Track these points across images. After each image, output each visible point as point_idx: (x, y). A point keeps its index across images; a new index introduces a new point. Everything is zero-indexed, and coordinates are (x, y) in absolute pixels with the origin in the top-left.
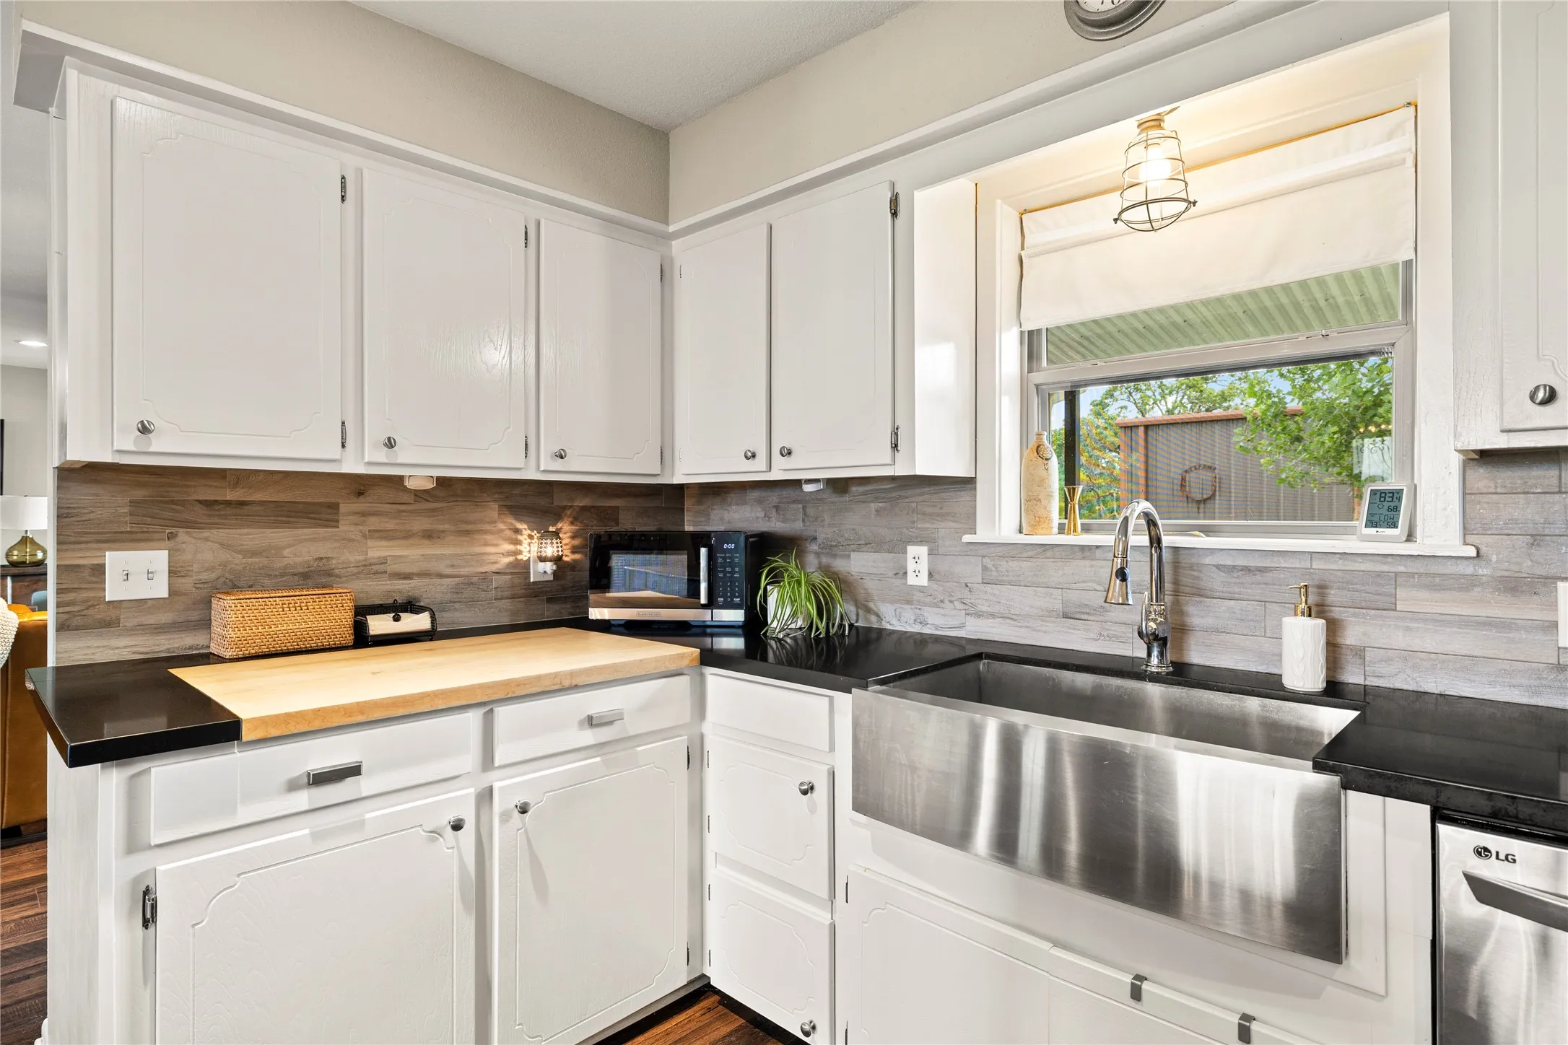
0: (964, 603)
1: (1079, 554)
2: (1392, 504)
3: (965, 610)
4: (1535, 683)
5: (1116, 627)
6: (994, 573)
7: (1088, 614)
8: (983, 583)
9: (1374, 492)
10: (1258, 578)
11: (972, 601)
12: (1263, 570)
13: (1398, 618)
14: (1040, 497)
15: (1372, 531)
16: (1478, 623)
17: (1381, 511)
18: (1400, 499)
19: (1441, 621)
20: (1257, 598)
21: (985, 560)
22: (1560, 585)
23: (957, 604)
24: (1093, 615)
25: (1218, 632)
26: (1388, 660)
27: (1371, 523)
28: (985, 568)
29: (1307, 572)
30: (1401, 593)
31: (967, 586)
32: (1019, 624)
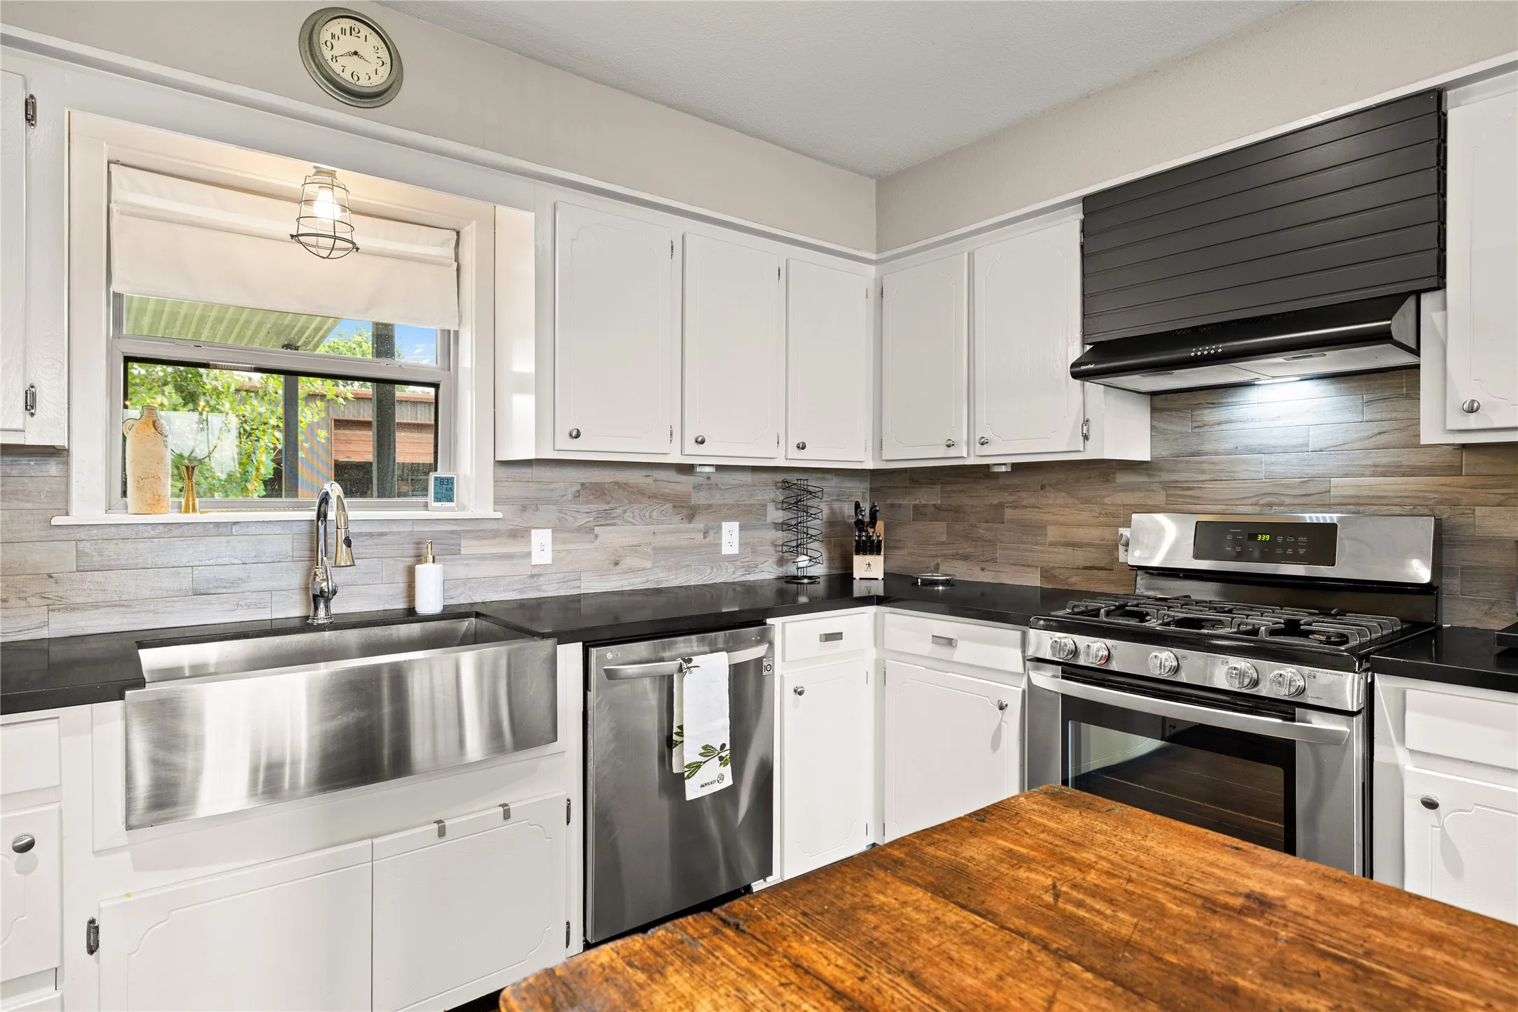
0: (45, 598)
1: (213, 531)
2: (448, 486)
3: (48, 605)
4: (522, 586)
5: (254, 595)
6: (97, 558)
7: (225, 587)
8: (78, 571)
9: (436, 479)
10: (377, 541)
11: (60, 594)
12: (381, 534)
13: (462, 559)
14: (159, 475)
15: (438, 504)
16: (499, 557)
17: (442, 491)
18: (452, 483)
19: (484, 558)
20: (378, 556)
21: (81, 545)
22: (533, 531)
23: (34, 601)
24: (230, 587)
25: (348, 585)
26: (456, 587)
27: (437, 499)
28: (79, 554)
29: (411, 533)
30: (463, 543)
31: (52, 577)
32: (133, 610)
